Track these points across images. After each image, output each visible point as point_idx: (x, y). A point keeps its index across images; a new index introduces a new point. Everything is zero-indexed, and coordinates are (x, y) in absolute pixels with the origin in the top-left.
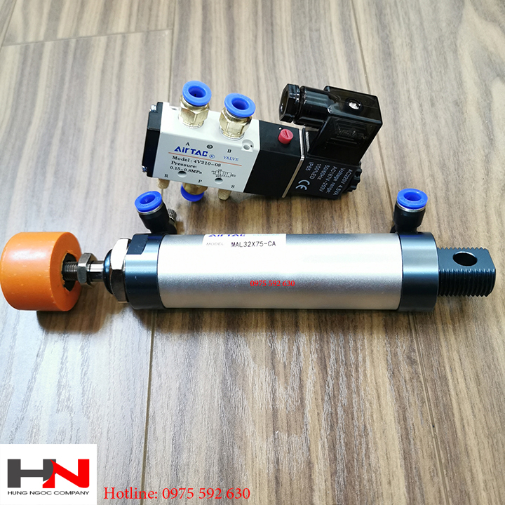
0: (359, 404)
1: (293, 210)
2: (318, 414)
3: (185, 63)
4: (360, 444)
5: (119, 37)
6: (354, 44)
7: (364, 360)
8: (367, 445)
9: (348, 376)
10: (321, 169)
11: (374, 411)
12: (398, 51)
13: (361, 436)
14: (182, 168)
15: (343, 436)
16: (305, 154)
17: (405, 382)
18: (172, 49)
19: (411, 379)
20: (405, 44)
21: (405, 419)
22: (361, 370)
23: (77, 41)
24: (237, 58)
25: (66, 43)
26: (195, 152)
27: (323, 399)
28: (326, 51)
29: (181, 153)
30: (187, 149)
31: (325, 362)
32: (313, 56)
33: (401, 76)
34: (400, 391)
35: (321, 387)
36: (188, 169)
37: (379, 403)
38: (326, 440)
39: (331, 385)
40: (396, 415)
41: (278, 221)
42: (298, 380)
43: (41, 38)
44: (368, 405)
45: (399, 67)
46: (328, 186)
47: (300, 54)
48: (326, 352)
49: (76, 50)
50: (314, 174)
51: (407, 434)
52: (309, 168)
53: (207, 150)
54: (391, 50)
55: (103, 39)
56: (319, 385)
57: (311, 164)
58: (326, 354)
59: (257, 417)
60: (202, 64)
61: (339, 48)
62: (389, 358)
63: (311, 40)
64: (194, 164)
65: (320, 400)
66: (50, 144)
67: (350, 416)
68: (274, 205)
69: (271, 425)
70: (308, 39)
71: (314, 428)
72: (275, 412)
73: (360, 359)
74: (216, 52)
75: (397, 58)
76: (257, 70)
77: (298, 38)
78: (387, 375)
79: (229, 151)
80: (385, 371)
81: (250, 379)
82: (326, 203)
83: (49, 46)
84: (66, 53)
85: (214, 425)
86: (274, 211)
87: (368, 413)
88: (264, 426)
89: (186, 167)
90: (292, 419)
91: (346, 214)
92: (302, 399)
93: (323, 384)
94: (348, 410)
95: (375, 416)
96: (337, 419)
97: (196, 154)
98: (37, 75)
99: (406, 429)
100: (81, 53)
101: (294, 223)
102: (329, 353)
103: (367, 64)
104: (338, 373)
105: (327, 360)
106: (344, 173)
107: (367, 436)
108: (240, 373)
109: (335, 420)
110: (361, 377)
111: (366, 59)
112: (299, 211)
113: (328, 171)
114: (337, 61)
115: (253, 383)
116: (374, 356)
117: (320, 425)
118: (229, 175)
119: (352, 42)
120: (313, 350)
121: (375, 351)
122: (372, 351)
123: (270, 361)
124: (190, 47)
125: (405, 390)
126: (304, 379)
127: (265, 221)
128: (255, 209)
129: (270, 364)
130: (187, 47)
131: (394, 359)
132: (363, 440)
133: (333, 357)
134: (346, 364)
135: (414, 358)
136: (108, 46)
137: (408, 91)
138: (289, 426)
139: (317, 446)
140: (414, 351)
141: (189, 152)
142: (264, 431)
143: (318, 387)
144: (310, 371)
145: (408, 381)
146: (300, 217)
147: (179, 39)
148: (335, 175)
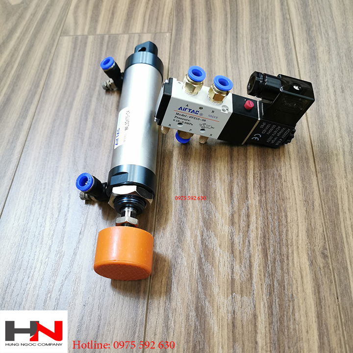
0: (289, 280)
1: (248, 153)
2: (261, 285)
3: (179, 55)
4: (289, 306)
5: (137, 36)
6: (291, 49)
7: (293, 252)
8: (294, 307)
9: (282, 261)
10: (270, 128)
11: (299, 285)
12: (320, 55)
13: (289, 301)
14: (181, 121)
15: (277, 300)
16: (260, 117)
17: (320, 268)
18: (170, 45)
19: (324, 267)
20: (325, 51)
21: (319, 292)
22: (290, 258)
23: (109, 37)
24: (213, 52)
25: (102, 37)
26: (191, 111)
27: (264, 275)
28: (272, 52)
29: (182, 111)
30: (186, 109)
31: (266, 251)
32: (263, 54)
33: (322, 72)
34: (317, 274)
35: (264, 267)
36: (185, 121)
37: (302, 281)
38: (266, 302)
39: (270, 267)
40: (313, 289)
41: (238, 160)
42: (248, 261)
43: (86, 33)
44: (294, 282)
45: (321, 66)
46: (273, 139)
47: (255, 53)
48: (267, 245)
49: (108, 42)
50: (265, 130)
51: (320, 302)
52: (262, 126)
53: (199, 110)
54: (316, 54)
55: (126, 36)
56: (262, 265)
57: (264, 124)
58: (267, 247)
59: (221, 283)
60: (190, 56)
61: (281, 51)
62: (310, 253)
63: (263, 45)
64: (189, 119)
65: (263, 276)
66: (90, 101)
67: (282, 287)
68: (235, 149)
69: (230, 289)
70: (260, 44)
71: (258, 293)
72: (233, 280)
73: (290, 251)
74: (199, 49)
75: (319, 60)
76: (226, 62)
77: (254, 43)
78: (308, 263)
79: (213, 112)
80: (306, 260)
81: (217, 258)
82: (270, 150)
83: (91, 38)
84: (102, 44)
85: (193, 286)
86: (235, 153)
87: (294, 287)
88: (226, 290)
89: (183, 120)
90: (244, 286)
91: (282, 158)
92: (251, 274)
93: (265, 265)
94: (281, 284)
95: (299, 289)
96: (274, 289)
97: (191, 112)
98: (83, 57)
99: (320, 299)
100: (112, 45)
101: (248, 162)
102: (269, 246)
103: (299, 62)
104: (275, 259)
105: (268, 251)
106: (285, 131)
107: (293, 301)
108: (211, 254)
109: (272, 289)
110: (291, 264)
111: (299, 59)
112: (252, 154)
113: (275, 129)
114: (279, 59)
115: (219, 262)
116: (300, 251)
117: (262, 292)
118: (210, 127)
119: (290, 47)
120: (259, 243)
121: (300, 247)
122: (298, 247)
123: (231, 248)
124: (182, 45)
125: (320, 274)
126: (253, 261)
127: (229, 159)
128: (224, 151)
129: (230, 250)
130: (180, 44)
131: (313, 254)
132: (291, 303)
133: (272, 249)
134: (280, 254)
135: (326, 254)
136: (129, 41)
137: (327, 81)
138: (242, 291)
139: (260, 304)
140: (326, 249)
141: (187, 110)
142: (226, 293)
143: (262, 267)
144: (256, 257)
145: (321, 268)
146: (252, 158)
147: (176, 39)
148: (278, 132)
